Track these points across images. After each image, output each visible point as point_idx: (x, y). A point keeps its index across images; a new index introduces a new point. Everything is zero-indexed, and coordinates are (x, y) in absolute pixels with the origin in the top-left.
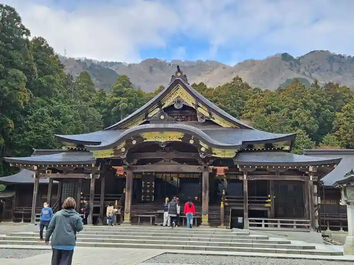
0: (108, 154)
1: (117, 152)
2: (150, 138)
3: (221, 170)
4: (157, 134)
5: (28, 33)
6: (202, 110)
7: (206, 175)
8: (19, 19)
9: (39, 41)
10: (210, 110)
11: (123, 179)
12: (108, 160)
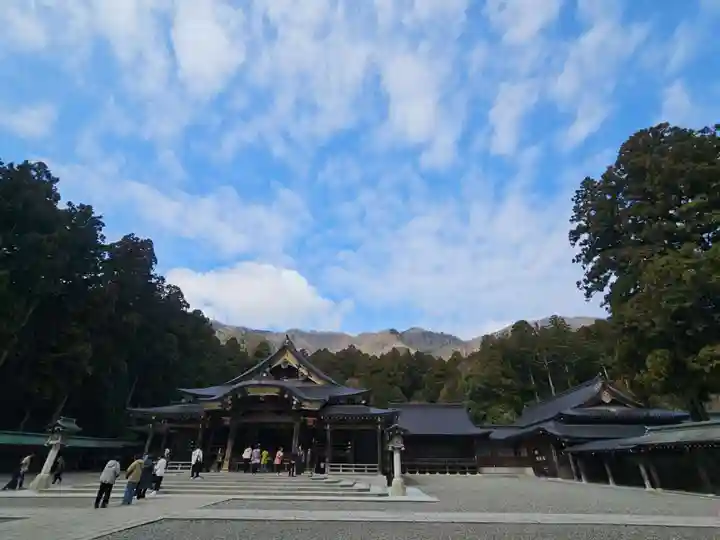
0: (216, 406)
1: (225, 404)
2: (252, 393)
3: (310, 420)
4: (259, 389)
5: (188, 306)
6: (303, 371)
7: (297, 427)
8: (182, 296)
9: (198, 312)
10: (309, 370)
11: (227, 429)
12: (217, 411)
